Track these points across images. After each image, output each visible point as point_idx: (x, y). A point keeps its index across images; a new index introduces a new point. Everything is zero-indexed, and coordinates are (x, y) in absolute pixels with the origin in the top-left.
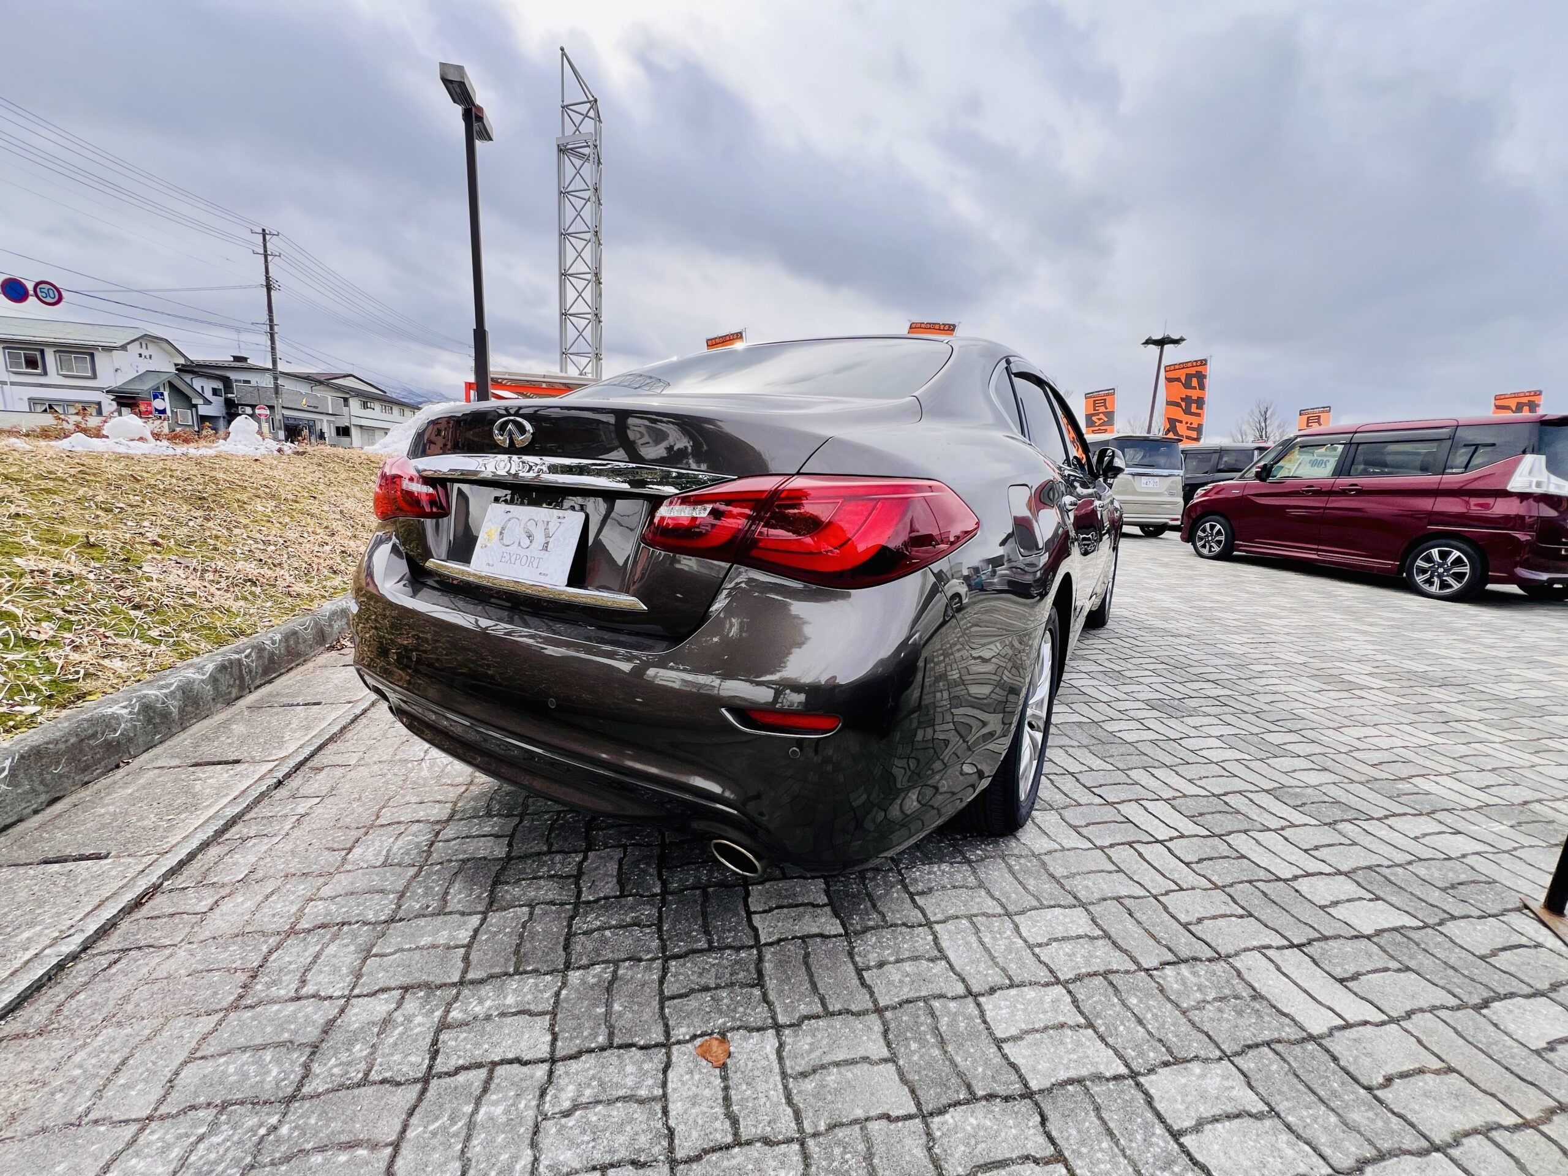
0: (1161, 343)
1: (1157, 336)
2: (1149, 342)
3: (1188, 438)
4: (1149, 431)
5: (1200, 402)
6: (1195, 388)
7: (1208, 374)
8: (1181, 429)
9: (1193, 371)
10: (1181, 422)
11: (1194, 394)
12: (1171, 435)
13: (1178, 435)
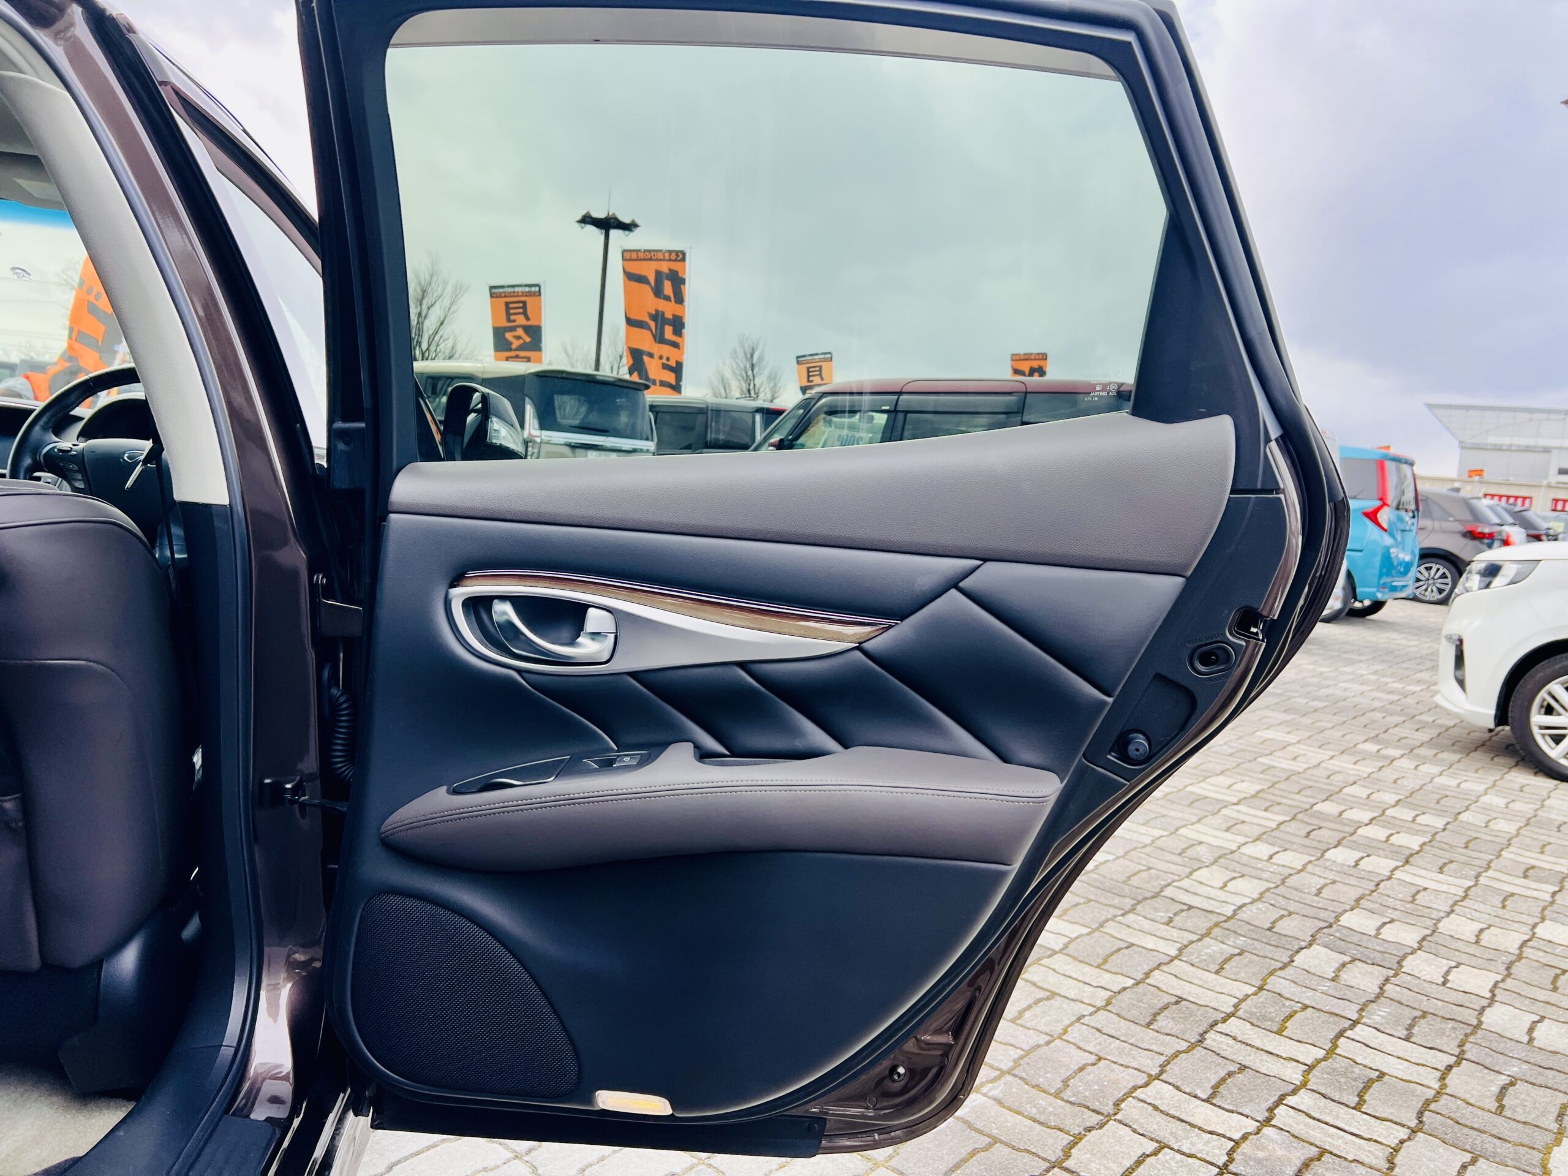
0: (606, 224)
1: (599, 214)
2: (587, 220)
3: (663, 384)
4: (597, 368)
5: (678, 325)
6: (667, 298)
7: (687, 277)
8: (653, 368)
9: (665, 267)
10: (651, 355)
11: (669, 309)
12: (635, 378)
13: (647, 379)
